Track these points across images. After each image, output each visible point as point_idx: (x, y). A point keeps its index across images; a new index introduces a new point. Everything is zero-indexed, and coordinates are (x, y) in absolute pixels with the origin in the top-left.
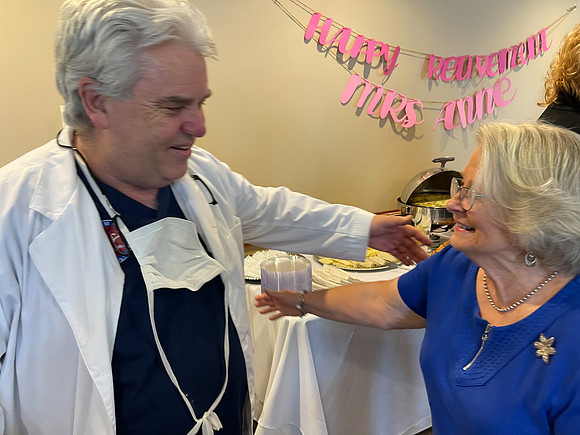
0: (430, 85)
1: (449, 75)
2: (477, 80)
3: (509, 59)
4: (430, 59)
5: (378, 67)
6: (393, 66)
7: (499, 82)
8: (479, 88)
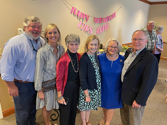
0: (95, 24)
1: (98, 22)
2: (103, 23)
3: (109, 19)
4: (95, 18)
5: (85, 20)
6: (88, 20)
7: (107, 24)
8: (103, 25)
